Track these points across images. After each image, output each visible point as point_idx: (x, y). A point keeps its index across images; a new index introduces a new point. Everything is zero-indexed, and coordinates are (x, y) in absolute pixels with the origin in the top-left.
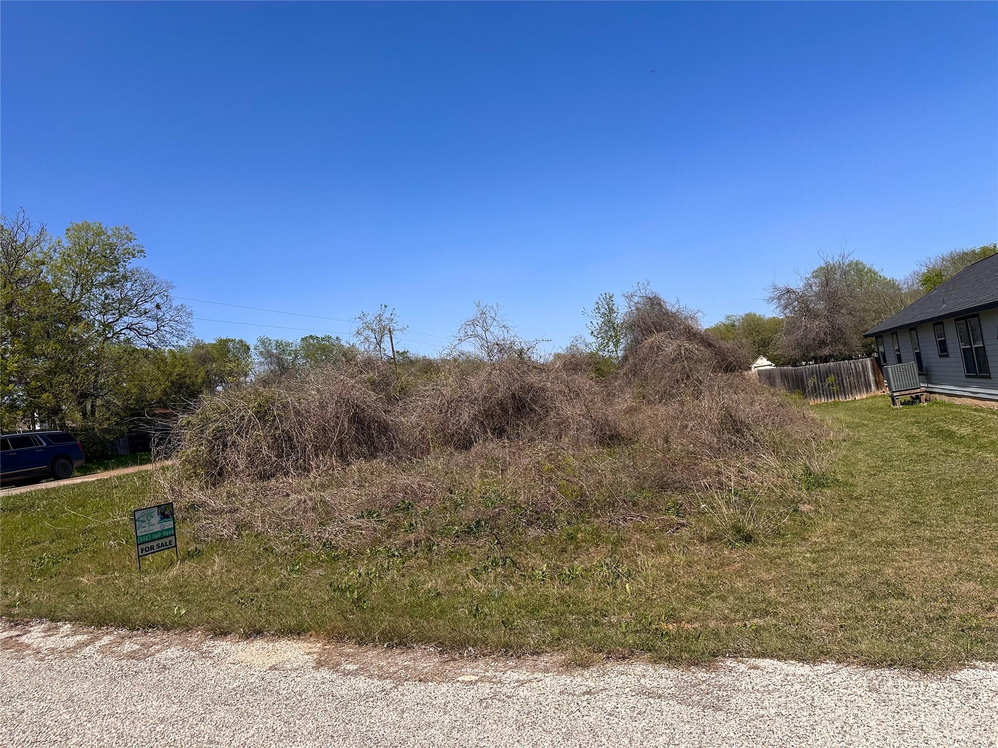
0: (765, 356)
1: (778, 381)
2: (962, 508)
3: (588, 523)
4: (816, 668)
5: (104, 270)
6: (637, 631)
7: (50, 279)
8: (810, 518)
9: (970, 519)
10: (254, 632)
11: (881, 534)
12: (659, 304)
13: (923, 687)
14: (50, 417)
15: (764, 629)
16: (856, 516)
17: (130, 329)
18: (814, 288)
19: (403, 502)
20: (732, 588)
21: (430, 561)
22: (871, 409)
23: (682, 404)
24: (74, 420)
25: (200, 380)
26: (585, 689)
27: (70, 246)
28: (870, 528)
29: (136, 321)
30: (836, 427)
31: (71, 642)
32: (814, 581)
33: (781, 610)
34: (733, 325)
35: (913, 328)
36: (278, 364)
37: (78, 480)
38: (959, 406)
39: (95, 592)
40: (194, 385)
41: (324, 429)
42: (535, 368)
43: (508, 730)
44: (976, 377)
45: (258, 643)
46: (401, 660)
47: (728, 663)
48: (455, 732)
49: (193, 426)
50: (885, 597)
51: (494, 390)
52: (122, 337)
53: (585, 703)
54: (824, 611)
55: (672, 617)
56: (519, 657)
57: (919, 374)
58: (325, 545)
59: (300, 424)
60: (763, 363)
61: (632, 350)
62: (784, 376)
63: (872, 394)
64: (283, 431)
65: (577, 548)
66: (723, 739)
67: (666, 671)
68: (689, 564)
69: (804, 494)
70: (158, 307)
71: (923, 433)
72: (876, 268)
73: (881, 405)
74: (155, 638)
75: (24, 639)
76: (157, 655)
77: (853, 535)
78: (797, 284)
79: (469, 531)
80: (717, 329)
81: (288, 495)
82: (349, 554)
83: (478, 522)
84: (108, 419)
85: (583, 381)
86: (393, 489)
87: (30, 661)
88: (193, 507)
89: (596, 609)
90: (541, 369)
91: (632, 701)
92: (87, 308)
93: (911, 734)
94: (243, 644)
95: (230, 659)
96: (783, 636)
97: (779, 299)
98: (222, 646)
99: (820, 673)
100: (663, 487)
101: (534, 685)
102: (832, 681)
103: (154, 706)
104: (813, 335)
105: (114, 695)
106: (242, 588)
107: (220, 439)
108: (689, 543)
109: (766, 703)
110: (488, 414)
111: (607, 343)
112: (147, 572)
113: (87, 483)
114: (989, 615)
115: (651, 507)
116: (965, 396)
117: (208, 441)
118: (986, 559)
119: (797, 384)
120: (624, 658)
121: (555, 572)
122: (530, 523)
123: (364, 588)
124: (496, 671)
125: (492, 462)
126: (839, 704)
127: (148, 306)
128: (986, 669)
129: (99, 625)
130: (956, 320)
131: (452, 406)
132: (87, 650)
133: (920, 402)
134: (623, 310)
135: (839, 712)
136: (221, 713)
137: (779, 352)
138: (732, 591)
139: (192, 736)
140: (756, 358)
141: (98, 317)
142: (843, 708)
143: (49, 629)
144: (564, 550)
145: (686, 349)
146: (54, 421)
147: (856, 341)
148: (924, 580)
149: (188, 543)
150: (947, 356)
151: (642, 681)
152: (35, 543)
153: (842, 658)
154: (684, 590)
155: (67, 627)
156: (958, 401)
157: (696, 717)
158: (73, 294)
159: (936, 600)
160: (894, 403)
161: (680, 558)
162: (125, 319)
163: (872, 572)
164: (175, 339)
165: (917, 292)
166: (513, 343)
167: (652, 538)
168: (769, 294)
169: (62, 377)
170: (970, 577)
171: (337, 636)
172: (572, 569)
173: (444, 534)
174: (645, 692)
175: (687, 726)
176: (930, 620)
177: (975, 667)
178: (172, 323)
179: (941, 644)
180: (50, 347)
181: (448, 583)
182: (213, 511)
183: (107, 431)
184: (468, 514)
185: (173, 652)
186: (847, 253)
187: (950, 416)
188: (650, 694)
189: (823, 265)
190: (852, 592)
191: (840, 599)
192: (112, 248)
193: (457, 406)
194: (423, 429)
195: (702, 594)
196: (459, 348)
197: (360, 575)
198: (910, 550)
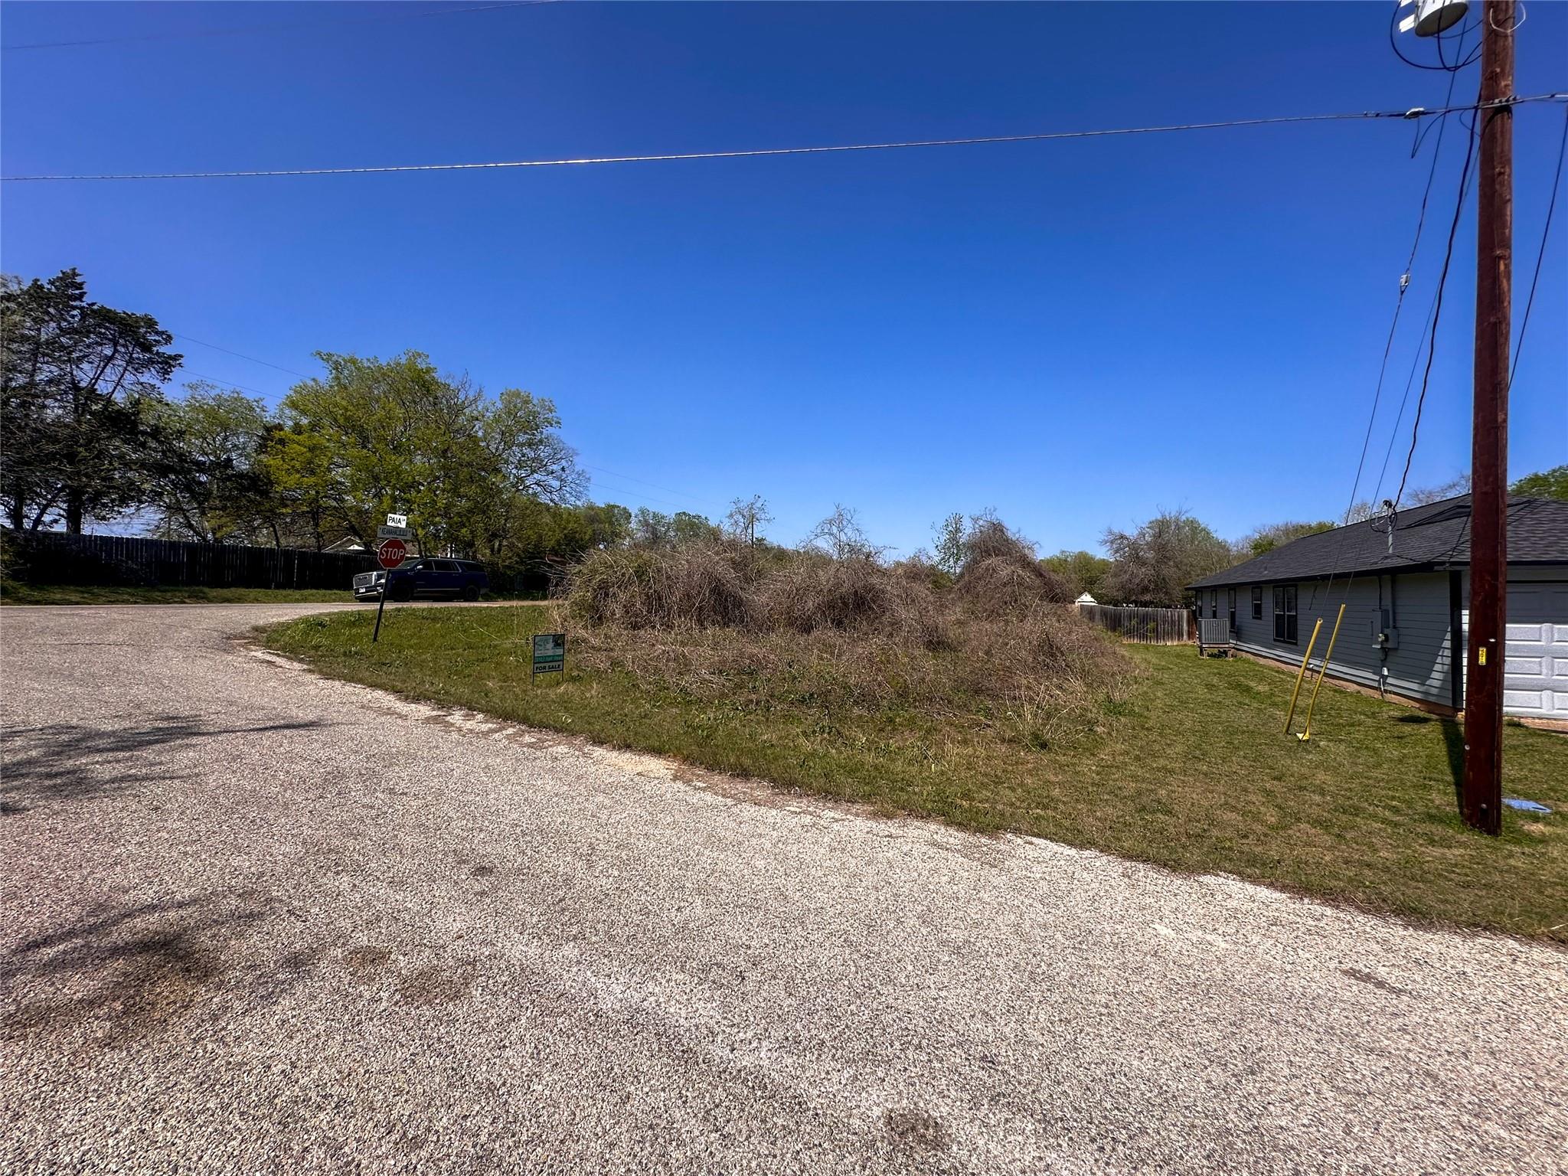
0: (1090, 592)
1: (1097, 617)
2: (1242, 753)
3: (906, 711)
4: (1081, 852)
5: (526, 433)
6: (935, 801)
7: (480, 434)
8: (1102, 738)
9: (1246, 763)
10: (626, 747)
11: (1162, 762)
12: (1002, 531)
13: (1168, 881)
14: (465, 549)
15: (1043, 818)
16: (1144, 743)
17: (539, 485)
18: (1146, 538)
19: (749, 667)
20: (1022, 781)
21: (767, 719)
22: (1178, 656)
23: (1007, 622)
24: (484, 554)
25: (587, 537)
26: (887, 833)
27: (502, 407)
28: (1154, 756)
29: (543, 479)
30: (1143, 667)
31: (485, 727)
32: (1095, 789)
33: (1061, 806)
34: (1066, 561)
35: (1233, 588)
36: (653, 533)
37: (485, 605)
38: (1262, 666)
39: (499, 693)
40: (582, 540)
41: (688, 595)
42: (878, 570)
43: (822, 851)
44: (1284, 642)
45: (628, 755)
46: (741, 786)
47: (1008, 836)
48: (780, 845)
49: (584, 574)
50: (1154, 812)
51: (838, 585)
52: (530, 491)
53: (886, 843)
54: (1098, 814)
55: (967, 795)
56: (836, 802)
57: (1230, 631)
58: (681, 691)
59: (670, 587)
60: (1087, 599)
61: (969, 568)
62: (1104, 614)
63: (1182, 643)
64: (655, 591)
65: (894, 729)
66: (994, 887)
67: (956, 833)
68: (988, 758)
69: (1101, 718)
70: (563, 469)
71: (1222, 685)
72: (1211, 528)
73: (1189, 653)
74: (550, 736)
75: (448, 718)
76: (550, 749)
77: (1138, 758)
78: (1131, 532)
79: (803, 701)
80: (1049, 562)
81: (653, 645)
82: (701, 701)
83: (812, 695)
84: (510, 558)
85: (921, 590)
86: (742, 655)
87: (455, 736)
88: (576, 641)
89: (903, 779)
90: (884, 573)
91: (925, 849)
92: (507, 462)
93: (1150, 911)
94: (615, 754)
95: (605, 762)
96: (1058, 825)
97: (1112, 542)
98: (599, 752)
99: (1084, 856)
100: (978, 692)
101: (846, 823)
102: (1093, 864)
103: (549, 784)
104: (1137, 581)
105: (519, 771)
106: (614, 712)
107: (604, 588)
108: (991, 741)
109: (1034, 869)
110: (831, 606)
111: (949, 559)
112: (538, 687)
113: (492, 608)
114: (1244, 841)
115: (965, 707)
116: (1269, 658)
117: (594, 589)
118: (1252, 798)
119: (1114, 623)
120: (922, 817)
121: (871, 746)
122: (856, 703)
123: (712, 730)
124: (816, 808)
125: (829, 648)
126: (1095, 880)
127: (555, 467)
128: (1227, 878)
129: (505, 719)
130: (1274, 587)
131: (801, 593)
132: (496, 736)
133: (1227, 656)
134: (968, 529)
135: (1093, 885)
136: (600, 798)
137: (1103, 591)
138: (1022, 785)
139: (580, 810)
140: (1081, 594)
141: (514, 471)
142: (1098, 884)
143: (467, 715)
144: (882, 730)
145: (1019, 576)
146: (467, 553)
147: (1177, 593)
148: (1193, 805)
149: (571, 669)
150: (1260, 619)
151: (935, 836)
152: (452, 649)
153: (1105, 849)
154: (979, 777)
155: (480, 716)
156: (1262, 661)
157: (974, 868)
158: (497, 449)
159: (1198, 821)
160: (1201, 653)
161: (982, 752)
162: (535, 475)
163: (1147, 790)
164: (573, 499)
165: (1247, 555)
166: (863, 545)
167: (960, 732)
168: (1103, 538)
169: (478, 518)
170: (1234, 809)
171: (689, 759)
172: (888, 745)
173: (781, 699)
174: (935, 844)
175: (967, 873)
176: (1189, 836)
177: (1217, 875)
178: (572, 485)
179: (1193, 856)
180: (472, 490)
181: (781, 738)
182: (593, 648)
183: (508, 567)
184: (803, 687)
185: (562, 749)
186: (1184, 509)
187: (1251, 674)
188: (939, 846)
189: (1159, 517)
190: (1126, 803)
191: (1115, 807)
192: (535, 415)
193: (804, 593)
194: (771, 609)
195: (996, 783)
196: (814, 542)
197: (709, 719)
198: (1186, 778)
